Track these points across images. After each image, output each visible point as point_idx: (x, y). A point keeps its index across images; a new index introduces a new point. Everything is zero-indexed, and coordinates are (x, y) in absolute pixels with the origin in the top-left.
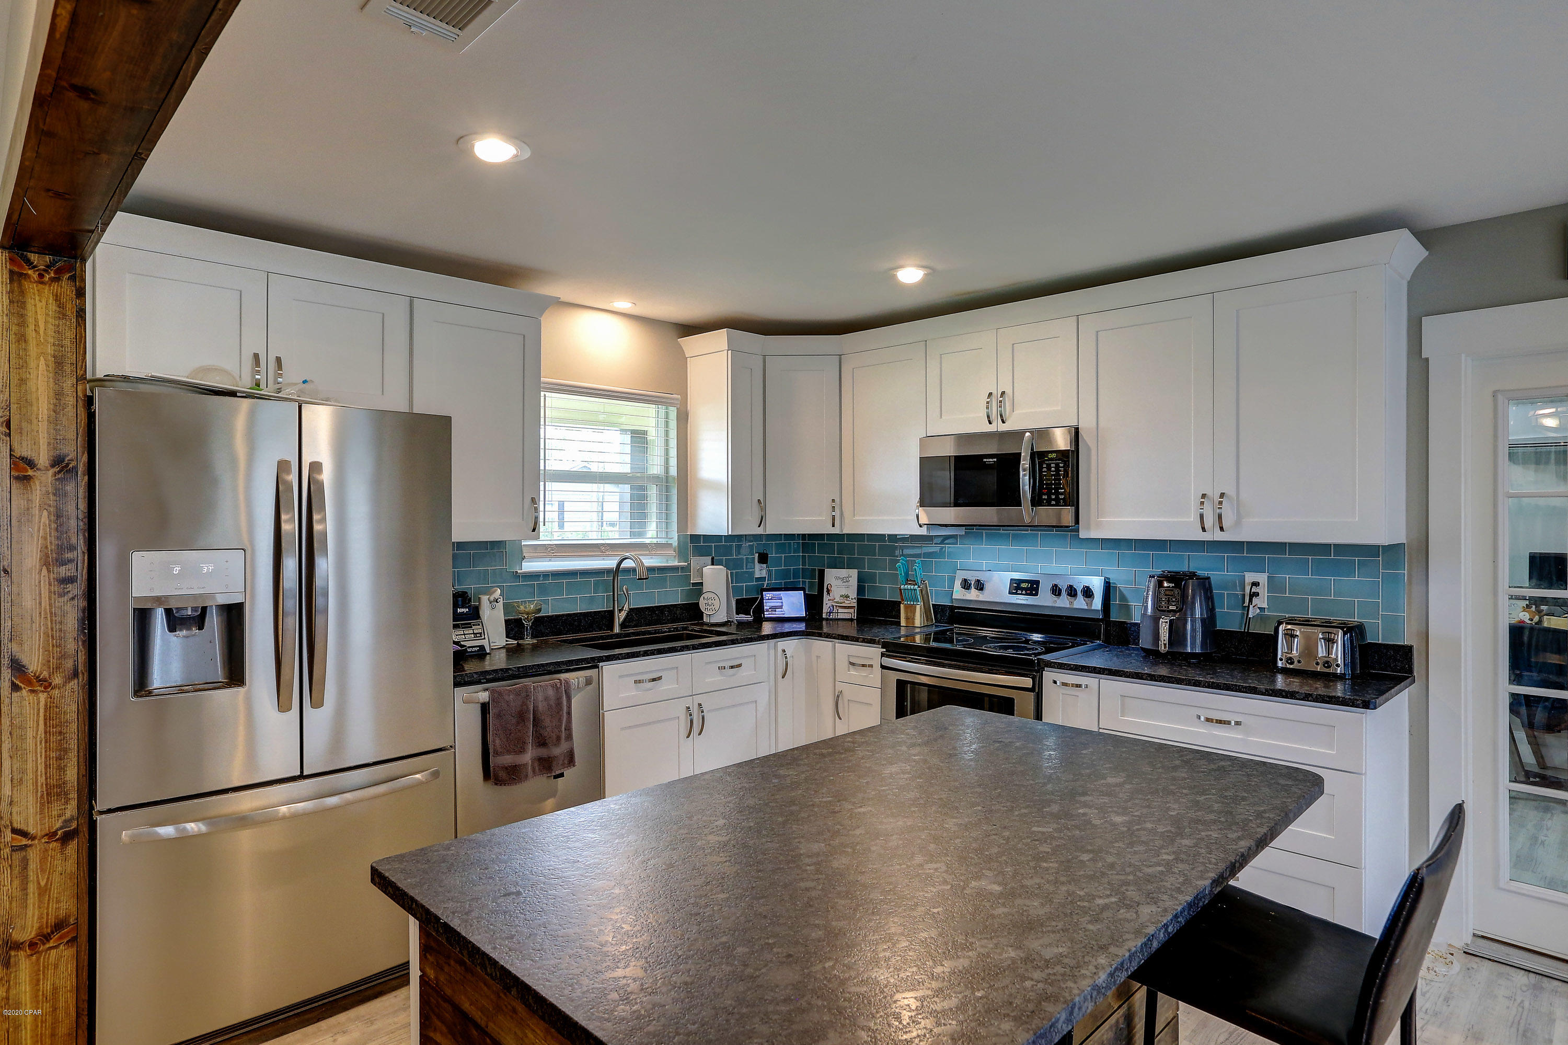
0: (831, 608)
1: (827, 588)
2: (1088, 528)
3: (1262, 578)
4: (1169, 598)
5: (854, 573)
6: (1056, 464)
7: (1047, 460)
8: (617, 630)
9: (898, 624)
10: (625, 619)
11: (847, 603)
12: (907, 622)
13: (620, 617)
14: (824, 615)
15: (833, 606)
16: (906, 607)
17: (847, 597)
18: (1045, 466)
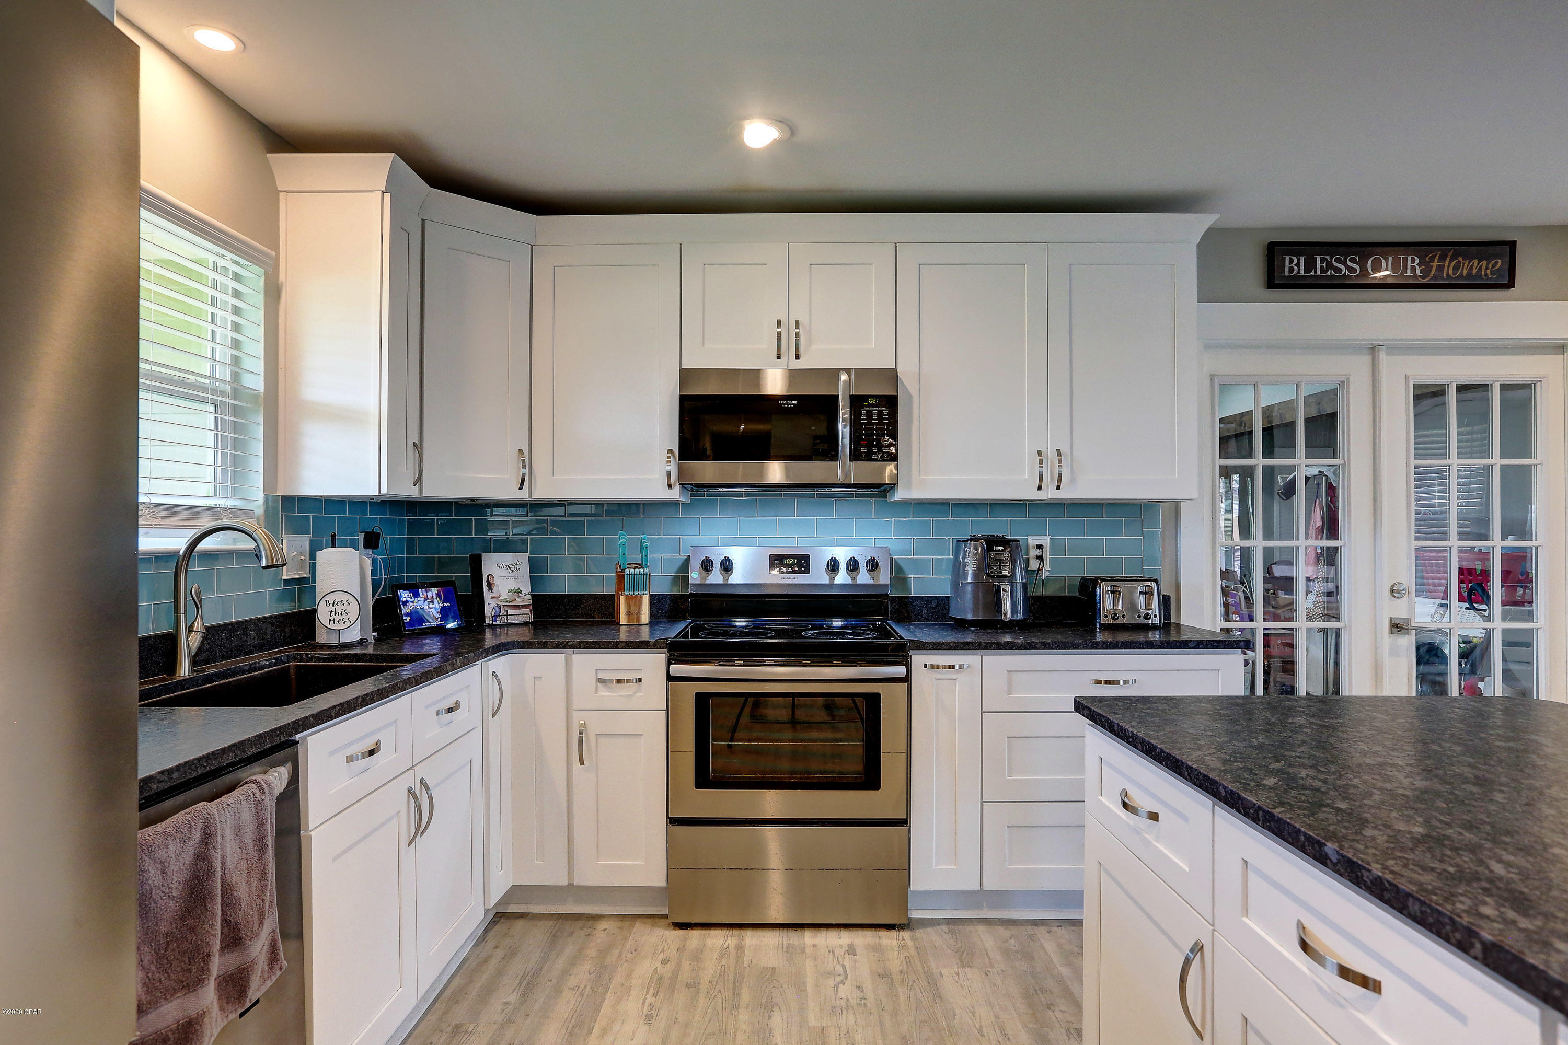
0: (497, 609)
1: (488, 581)
2: (909, 486)
3: (1045, 540)
4: (1000, 562)
5: (524, 558)
6: (878, 411)
7: (866, 406)
8: (184, 670)
9: (618, 624)
10: (200, 650)
11: (519, 601)
12: (629, 619)
13: (189, 643)
14: (488, 621)
15: (499, 606)
16: (629, 599)
17: (518, 592)
18: (864, 412)
